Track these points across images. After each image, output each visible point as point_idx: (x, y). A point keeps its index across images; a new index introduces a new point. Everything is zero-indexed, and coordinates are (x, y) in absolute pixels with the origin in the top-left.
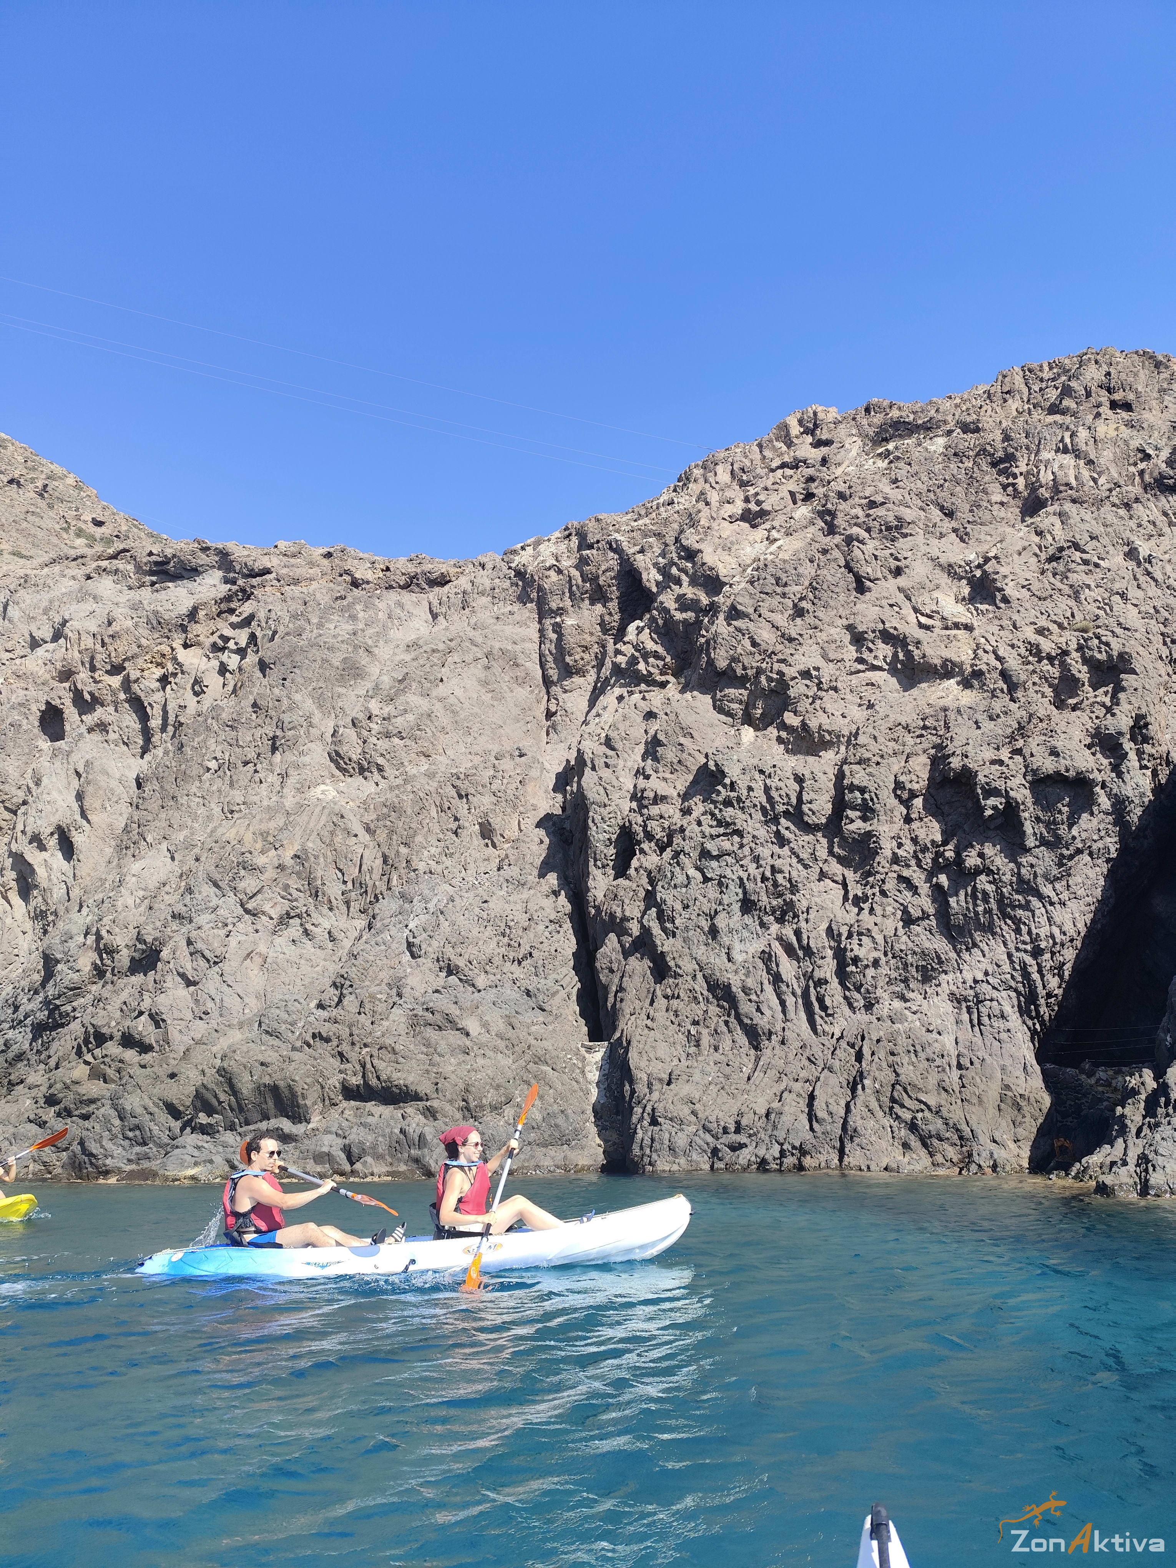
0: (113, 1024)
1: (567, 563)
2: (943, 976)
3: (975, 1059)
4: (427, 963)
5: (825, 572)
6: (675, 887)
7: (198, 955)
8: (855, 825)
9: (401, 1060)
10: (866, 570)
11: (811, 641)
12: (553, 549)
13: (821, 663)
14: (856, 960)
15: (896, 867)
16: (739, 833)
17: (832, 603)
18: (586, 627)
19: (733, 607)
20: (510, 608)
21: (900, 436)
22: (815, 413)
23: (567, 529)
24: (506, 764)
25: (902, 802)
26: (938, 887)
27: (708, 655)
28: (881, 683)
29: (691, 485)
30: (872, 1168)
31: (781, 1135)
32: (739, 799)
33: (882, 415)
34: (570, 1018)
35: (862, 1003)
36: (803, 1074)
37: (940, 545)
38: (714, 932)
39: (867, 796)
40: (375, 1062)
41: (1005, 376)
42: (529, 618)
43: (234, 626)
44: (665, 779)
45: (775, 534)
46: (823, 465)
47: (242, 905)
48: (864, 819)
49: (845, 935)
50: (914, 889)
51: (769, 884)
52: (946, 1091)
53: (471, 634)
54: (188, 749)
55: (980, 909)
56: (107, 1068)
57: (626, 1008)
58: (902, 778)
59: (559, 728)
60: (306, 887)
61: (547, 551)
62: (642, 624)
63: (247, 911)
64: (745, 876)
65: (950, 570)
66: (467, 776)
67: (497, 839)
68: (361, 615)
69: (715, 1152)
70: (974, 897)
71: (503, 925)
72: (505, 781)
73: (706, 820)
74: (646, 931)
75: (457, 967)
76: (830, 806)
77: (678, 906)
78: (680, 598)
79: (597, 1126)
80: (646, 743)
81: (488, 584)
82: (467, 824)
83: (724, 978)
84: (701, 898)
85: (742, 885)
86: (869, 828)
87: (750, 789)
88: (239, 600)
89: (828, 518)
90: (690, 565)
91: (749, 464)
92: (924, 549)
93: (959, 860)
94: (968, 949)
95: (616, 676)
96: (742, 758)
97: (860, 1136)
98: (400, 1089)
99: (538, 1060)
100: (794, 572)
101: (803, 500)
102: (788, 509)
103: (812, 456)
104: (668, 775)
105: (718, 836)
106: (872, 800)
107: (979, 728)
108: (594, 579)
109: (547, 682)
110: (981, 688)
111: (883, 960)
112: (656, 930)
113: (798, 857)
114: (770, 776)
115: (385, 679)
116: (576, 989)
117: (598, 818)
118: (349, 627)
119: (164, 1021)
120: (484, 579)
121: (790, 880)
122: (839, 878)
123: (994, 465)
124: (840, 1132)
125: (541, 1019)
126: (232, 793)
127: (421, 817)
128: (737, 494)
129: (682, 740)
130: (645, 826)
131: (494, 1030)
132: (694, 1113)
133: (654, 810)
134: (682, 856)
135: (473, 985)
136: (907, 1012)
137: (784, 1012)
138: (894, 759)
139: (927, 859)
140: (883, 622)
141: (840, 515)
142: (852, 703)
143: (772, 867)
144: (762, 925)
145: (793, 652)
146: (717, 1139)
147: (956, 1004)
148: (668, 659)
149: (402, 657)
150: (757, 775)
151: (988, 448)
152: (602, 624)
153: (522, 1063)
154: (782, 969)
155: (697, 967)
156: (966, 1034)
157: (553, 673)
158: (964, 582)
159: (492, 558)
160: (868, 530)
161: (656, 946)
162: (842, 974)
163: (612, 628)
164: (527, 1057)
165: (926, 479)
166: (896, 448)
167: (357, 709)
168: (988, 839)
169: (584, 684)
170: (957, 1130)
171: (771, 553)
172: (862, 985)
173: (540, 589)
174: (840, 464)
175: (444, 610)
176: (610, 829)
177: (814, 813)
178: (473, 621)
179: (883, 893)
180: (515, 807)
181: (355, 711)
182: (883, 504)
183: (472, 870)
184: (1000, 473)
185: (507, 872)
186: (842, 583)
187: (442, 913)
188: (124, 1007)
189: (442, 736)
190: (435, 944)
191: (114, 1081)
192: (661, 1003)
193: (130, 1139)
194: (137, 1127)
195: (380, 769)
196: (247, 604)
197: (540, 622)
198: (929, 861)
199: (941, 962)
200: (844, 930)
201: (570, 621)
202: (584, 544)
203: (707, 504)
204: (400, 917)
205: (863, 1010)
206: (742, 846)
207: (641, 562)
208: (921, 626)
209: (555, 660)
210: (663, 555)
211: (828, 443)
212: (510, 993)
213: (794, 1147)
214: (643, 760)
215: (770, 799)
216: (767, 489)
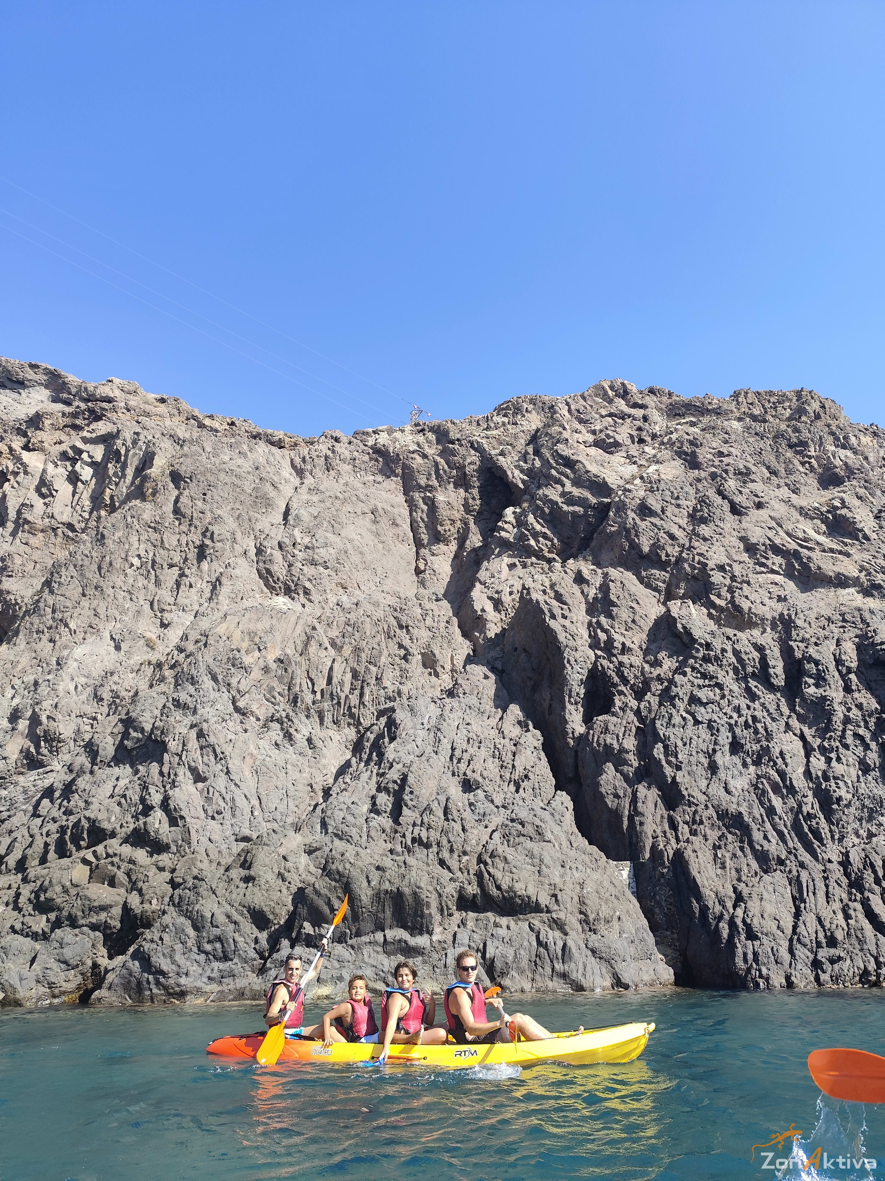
0: (113, 819)
1: (429, 451)
6: (673, 726)
7: (210, 750)
8: (812, 690)
9: (514, 870)
10: (737, 500)
11: (718, 544)
12: (410, 438)
13: (729, 561)
14: (838, 800)
15: (852, 727)
16: (720, 686)
18: (455, 504)
19: (642, 507)
20: (374, 478)
23: (417, 425)
24: (430, 605)
25: (841, 675)
28: (782, 584)
32: (717, 658)
33: (665, 398)
35: (838, 836)
38: (713, 768)
39: (820, 668)
40: (491, 870)
42: (396, 489)
43: (85, 440)
44: (622, 635)
47: (234, 702)
48: (819, 686)
49: (822, 778)
50: (866, 745)
51: (752, 731)
54: (111, 542)
56: (115, 869)
58: (841, 657)
59: (428, 584)
60: (286, 692)
61: (405, 438)
62: (521, 510)
63: (237, 710)
64: (731, 722)
65: (801, 510)
66: (401, 610)
67: (439, 670)
72: (435, 619)
73: (689, 672)
74: (655, 763)
75: (477, 782)
76: (783, 672)
77: (680, 744)
78: (565, 495)
80: (587, 602)
82: (415, 652)
83: (733, 808)
84: (695, 737)
85: (730, 730)
86: (823, 694)
87: (724, 650)
88: (84, 419)
89: (686, 457)
90: (569, 471)
91: (582, 408)
92: (772, 493)
98: (523, 900)
100: (681, 490)
103: (633, 413)
105: (703, 687)
106: (823, 671)
108: (461, 468)
109: (418, 544)
111: (855, 802)
112: (662, 762)
113: (768, 711)
114: (734, 643)
115: (303, 513)
117: (572, 660)
119: (182, 818)
121: (766, 729)
122: (798, 732)
123: (792, 446)
126: (159, 592)
127: (377, 640)
128: (580, 427)
130: (618, 671)
133: (625, 659)
134: (677, 700)
137: (783, 841)
138: (830, 642)
139: (872, 723)
140: (771, 539)
141: (700, 456)
142: (765, 595)
143: (754, 717)
144: (745, 765)
145: (709, 549)
148: (556, 541)
150: (726, 640)
151: (785, 434)
152: (466, 505)
154: (773, 804)
155: (706, 798)
157: (425, 538)
158: (819, 521)
160: (726, 472)
161: (666, 776)
162: (825, 811)
163: (474, 510)
167: (281, 534)
169: (445, 550)
171: (652, 474)
172: (840, 821)
173: (405, 467)
176: (582, 671)
177: (777, 676)
179: (844, 747)
181: (279, 536)
184: (797, 453)
187: (439, 730)
188: (123, 801)
189: (355, 573)
191: (122, 885)
193: (207, 953)
194: (219, 939)
195: (307, 592)
196: (100, 423)
197: (407, 494)
200: (821, 775)
202: (443, 440)
203: (565, 429)
205: (837, 842)
206: (723, 697)
207: (504, 462)
208: (802, 546)
209: (426, 527)
210: (524, 460)
211: (642, 407)
215: (740, 660)
216: (607, 429)
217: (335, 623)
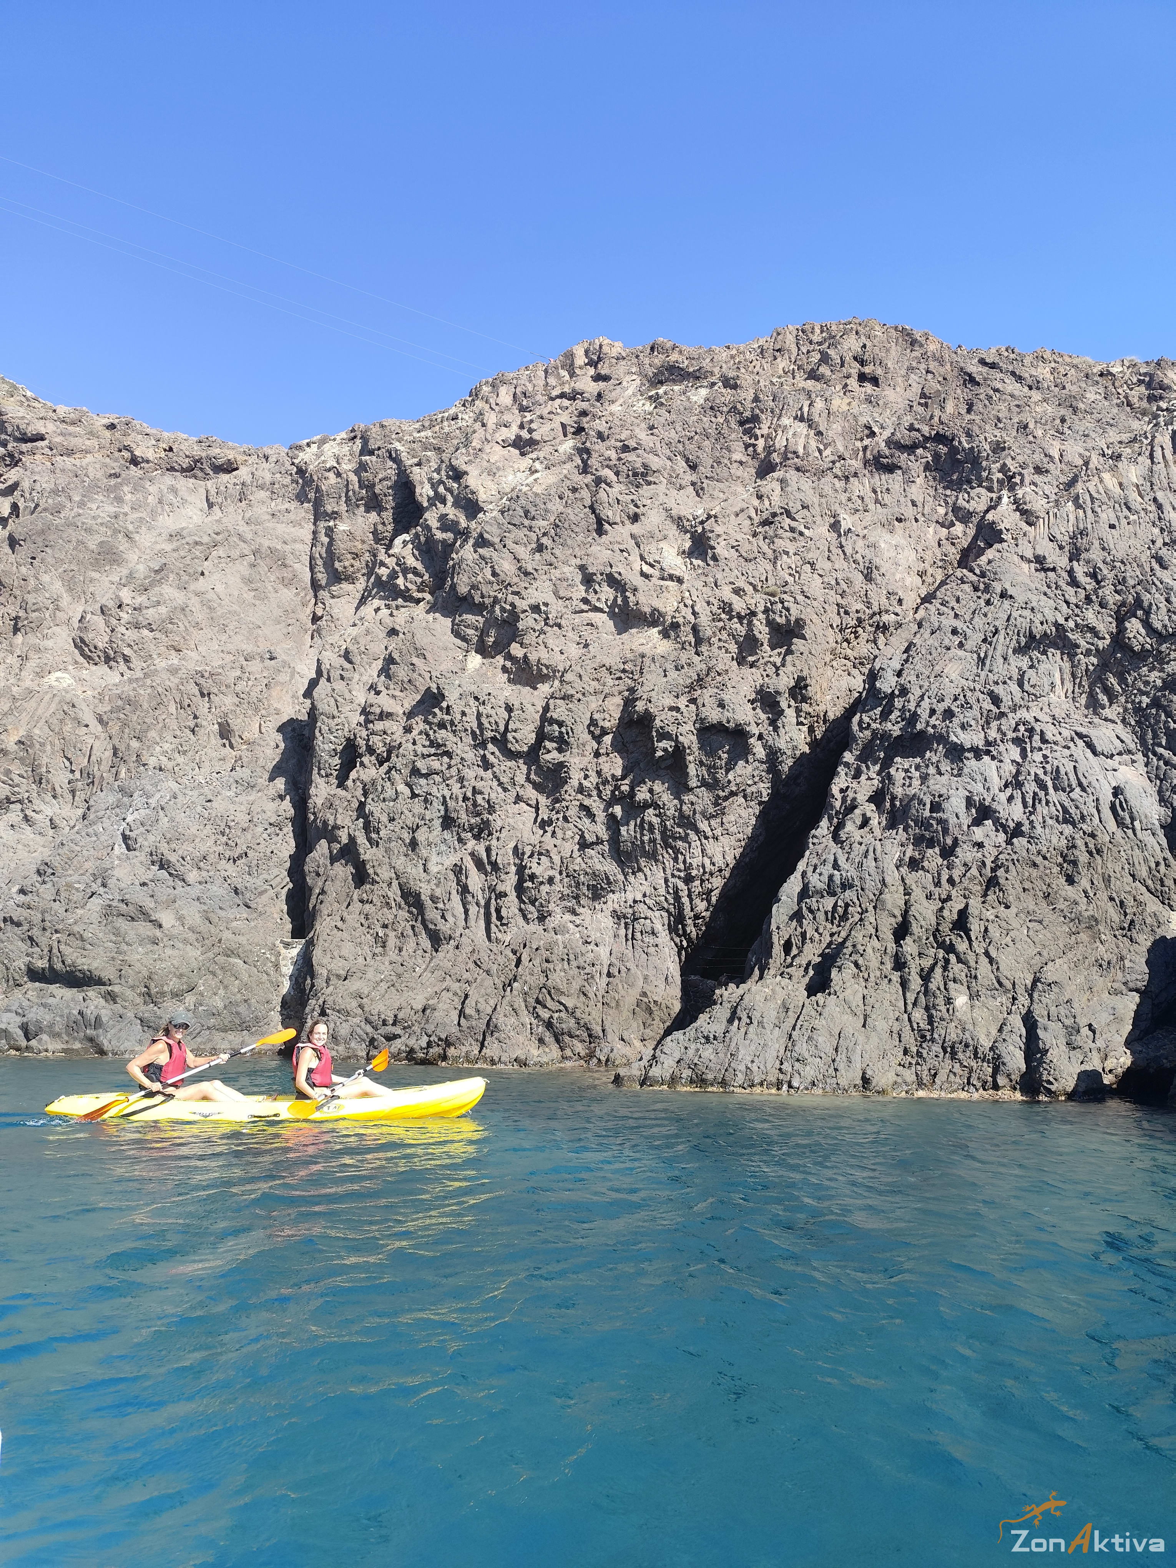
1: (347, 466)
2: (611, 895)
3: (623, 969)
4: (141, 856)
5: (569, 510)
6: (384, 800)
8: (551, 756)
9: (88, 947)
10: (608, 513)
11: (544, 577)
12: (336, 450)
13: (550, 598)
14: (532, 877)
15: (580, 796)
16: (449, 754)
17: (569, 542)
18: (358, 534)
19: (481, 535)
20: (287, 505)
21: (674, 381)
22: (601, 346)
23: (353, 431)
24: (255, 666)
25: (594, 737)
26: (612, 817)
27: (452, 579)
28: (600, 624)
29: (477, 402)
30: (503, 1059)
31: (430, 1028)
32: (452, 723)
33: (663, 357)
34: (275, 916)
35: (536, 915)
36: (466, 976)
37: (677, 497)
38: (414, 844)
39: (563, 730)
40: (63, 947)
41: (778, 334)
42: (304, 518)
44: (394, 697)
45: (537, 465)
46: (598, 401)
48: (560, 750)
49: (528, 854)
50: (591, 816)
51: (469, 804)
52: (585, 995)
53: (243, 528)
55: (646, 838)
57: (325, 909)
58: (595, 716)
59: (324, 632)
60: (30, 773)
61: (330, 449)
62: (408, 539)
64: (447, 794)
65: (679, 521)
66: (211, 675)
67: (235, 740)
68: (129, 497)
69: (372, 1041)
70: (642, 828)
71: (223, 825)
72: (250, 683)
73: (422, 740)
74: (352, 839)
75: (169, 862)
76: (534, 735)
77: (384, 819)
78: (443, 518)
79: (282, 1015)
80: (385, 659)
81: (268, 477)
82: (204, 723)
83: (415, 886)
84: (406, 812)
85: (444, 803)
86: (562, 759)
87: (464, 714)
88: (6, 466)
89: (585, 456)
90: (456, 485)
91: (531, 389)
92: (662, 498)
93: (632, 794)
94: (633, 873)
95: (378, 587)
96: (463, 684)
97: (499, 1031)
98: (84, 974)
99: (230, 953)
100: (543, 506)
101: (573, 434)
102: (557, 441)
103: (590, 390)
104: (397, 693)
105: (429, 756)
106: (568, 733)
107: (665, 676)
108: (370, 487)
109: (315, 586)
110: (675, 639)
111: (558, 877)
112: (361, 839)
113: (499, 780)
114: (484, 703)
115: (141, 567)
116: (286, 889)
117: (325, 729)
118: (112, 509)
120: (265, 472)
121: (488, 802)
122: (533, 803)
123: (741, 423)
124: (484, 1027)
125: (245, 915)
127: (157, 712)
128: (514, 418)
129: (415, 660)
130: (368, 740)
131: (189, 922)
132: (361, 1006)
133: (379, 726)
134: (393, 772)
135: (184, 880)
136: (571, 926)
137: (466, 920)
138: (593, 698)
139: (607, 791)
140: (611, 566)
141: (594, 455)
142: (572, 641)
143: (474, 788)
144: (460, 840)
145: (527, 585)
146: (377, 1030)
147: (616, 920)
148: (426, 577)
149: (163, 546)
150: (472, 701)
151: (739, 406)
152: (375, 533)
153: (210, 955)
154: (470, 883)
155: (394, 875)
156: (621, 946)
157: (322, 577)
158: (688, 535)
159: (277, 451)
160: (617, 474)
161: (359, 854)
162: (520, 889)
163: (383, 538)
164: (216, 950)
165: (680, 429)
166: (665, 393)
167: (108, 596)
168: (658, 777)
169: (354, 590)
170: (588, 1029)
171: (527, 485)
172: (536, 900)
173: (318, 490)
174: (613, 402)
175: (220, 500)
176: (336, 740)
177: (517, 741)
178: (247, 515)
179: (565, 819)
180: (257, 710)
181: (105, 598)
182: (636, 449)
183: (206, 768)
184: (745, 432)
185: (240, 773)
186: (583, 523)
187: (163, 809)
189: (195, 632)
190: (151, 838)
192: (356, 906)
195: (127, 660)
196: (13, 471)
197: (315, 524)
198: (609, 792)
199: (609, 883)
200: (528, 850)
201: (342, 526)
202: (366, 450)
203: (483, 425)
204: (117, 810)
205: (536, 922)
206: (450, 767)
207: (418, 475)
208: (643, 574)
209: (325, 564)
210: (438, 471)
211: (606, 378)
212: (218, 890)
213: (440, 1039)
214: (378, 676)
215: (480, 725)
216: (542, 418)
217: (107, 698)
